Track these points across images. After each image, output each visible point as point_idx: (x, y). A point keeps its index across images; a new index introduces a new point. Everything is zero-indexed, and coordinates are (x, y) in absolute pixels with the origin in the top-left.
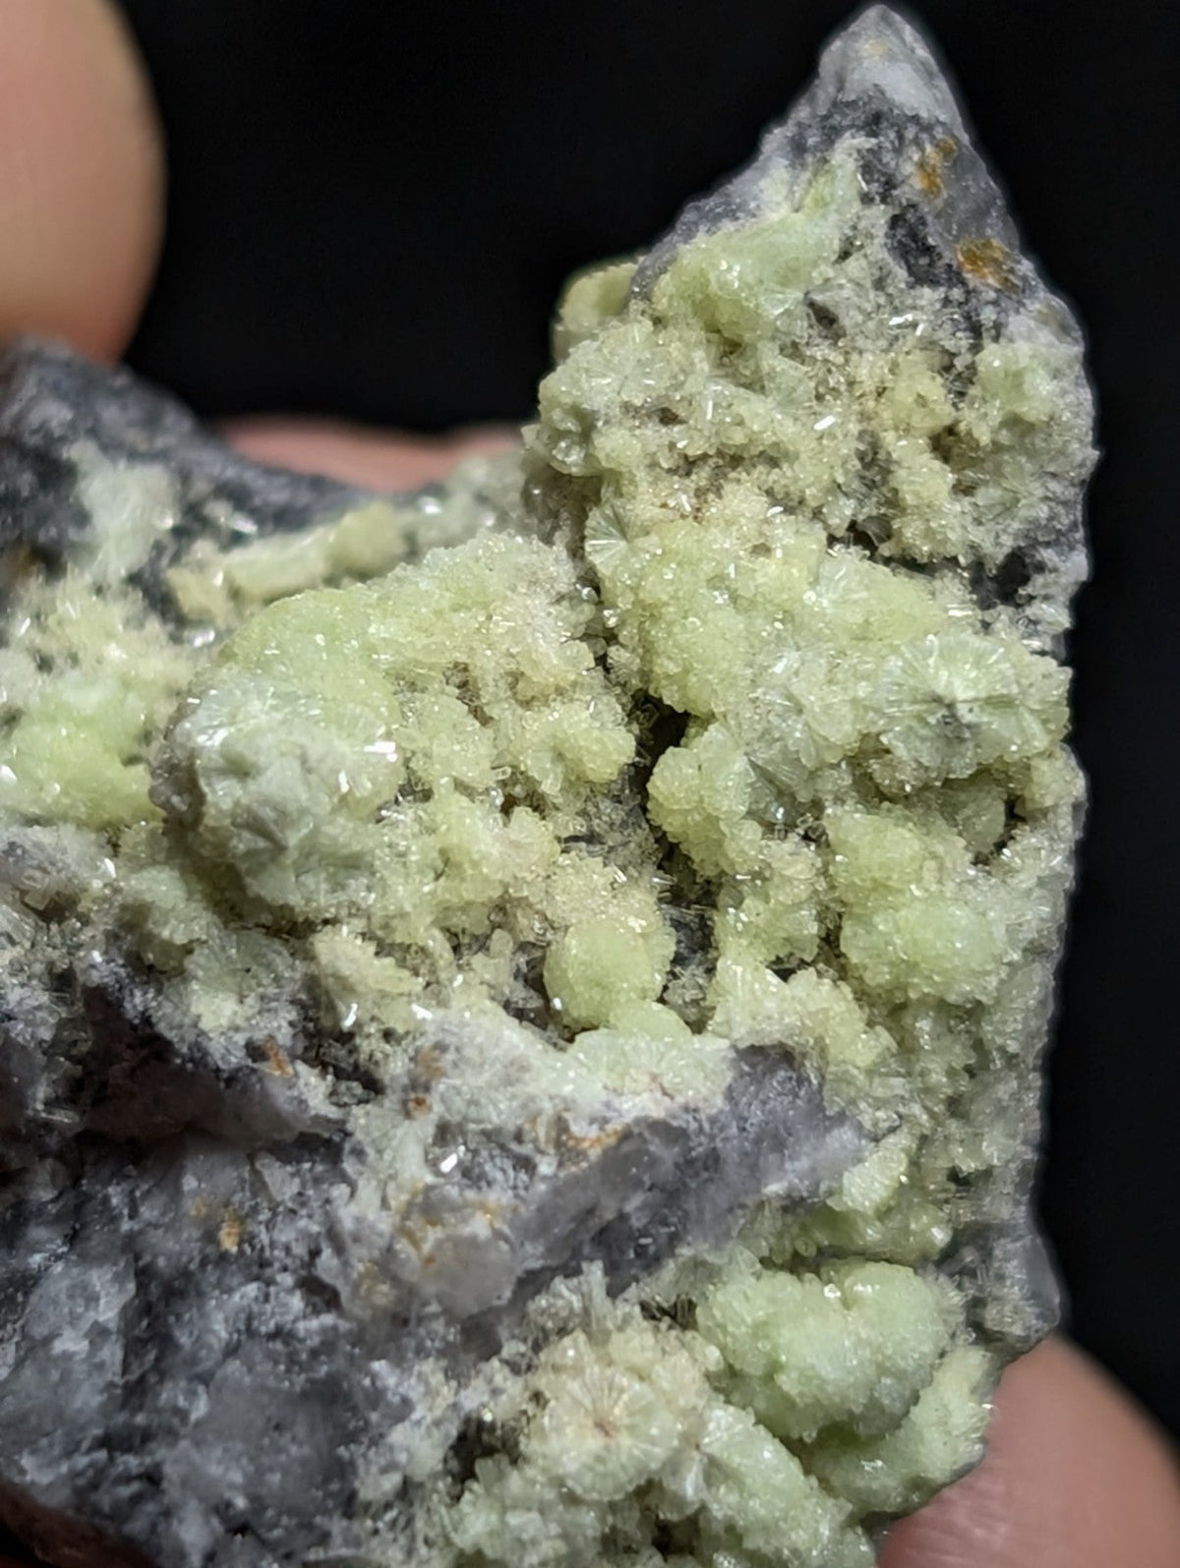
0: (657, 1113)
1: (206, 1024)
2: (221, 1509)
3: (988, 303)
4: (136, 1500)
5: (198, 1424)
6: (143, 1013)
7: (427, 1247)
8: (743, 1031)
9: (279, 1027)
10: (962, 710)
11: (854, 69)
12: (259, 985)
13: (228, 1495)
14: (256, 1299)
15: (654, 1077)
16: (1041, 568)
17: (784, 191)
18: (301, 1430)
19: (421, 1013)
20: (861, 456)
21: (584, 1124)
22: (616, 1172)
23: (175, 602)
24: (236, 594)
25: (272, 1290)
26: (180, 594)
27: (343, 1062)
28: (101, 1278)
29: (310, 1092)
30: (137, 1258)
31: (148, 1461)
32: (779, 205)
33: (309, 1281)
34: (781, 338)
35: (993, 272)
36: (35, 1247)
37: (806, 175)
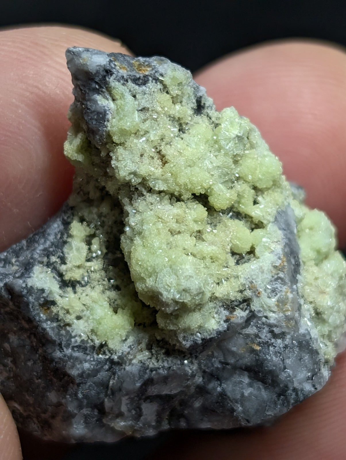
0: (282, 246)
1: (215, 327)
2: (308, 379)
3: (155, 73)
4: (297, 395)
5: (293, 374)
6: (201, 339)
7: (290, 309)
9: (225, 313)
10: (239, 134)
12: (213, 312)
13: (307, 376)
14: (274, 349)
15: (273, 242)
16: (201, 97)
18: (303, 354)
19: (239, 282)
20: (170, 120)
21: (277, 262)
22: (289, 261)
23: (73, 281)
24: (79, 267)
25: (274, 344)
26: (72, 279)
27: (237, 304)
28: (236, 378)
29: (240, 314)
30: (241, 368)
31: (291, 388)
32: (109, 103)
33: (275, 336)
34: (142, 121)
35: (144, 66)
36: (215, 389)
37: (107, 93)
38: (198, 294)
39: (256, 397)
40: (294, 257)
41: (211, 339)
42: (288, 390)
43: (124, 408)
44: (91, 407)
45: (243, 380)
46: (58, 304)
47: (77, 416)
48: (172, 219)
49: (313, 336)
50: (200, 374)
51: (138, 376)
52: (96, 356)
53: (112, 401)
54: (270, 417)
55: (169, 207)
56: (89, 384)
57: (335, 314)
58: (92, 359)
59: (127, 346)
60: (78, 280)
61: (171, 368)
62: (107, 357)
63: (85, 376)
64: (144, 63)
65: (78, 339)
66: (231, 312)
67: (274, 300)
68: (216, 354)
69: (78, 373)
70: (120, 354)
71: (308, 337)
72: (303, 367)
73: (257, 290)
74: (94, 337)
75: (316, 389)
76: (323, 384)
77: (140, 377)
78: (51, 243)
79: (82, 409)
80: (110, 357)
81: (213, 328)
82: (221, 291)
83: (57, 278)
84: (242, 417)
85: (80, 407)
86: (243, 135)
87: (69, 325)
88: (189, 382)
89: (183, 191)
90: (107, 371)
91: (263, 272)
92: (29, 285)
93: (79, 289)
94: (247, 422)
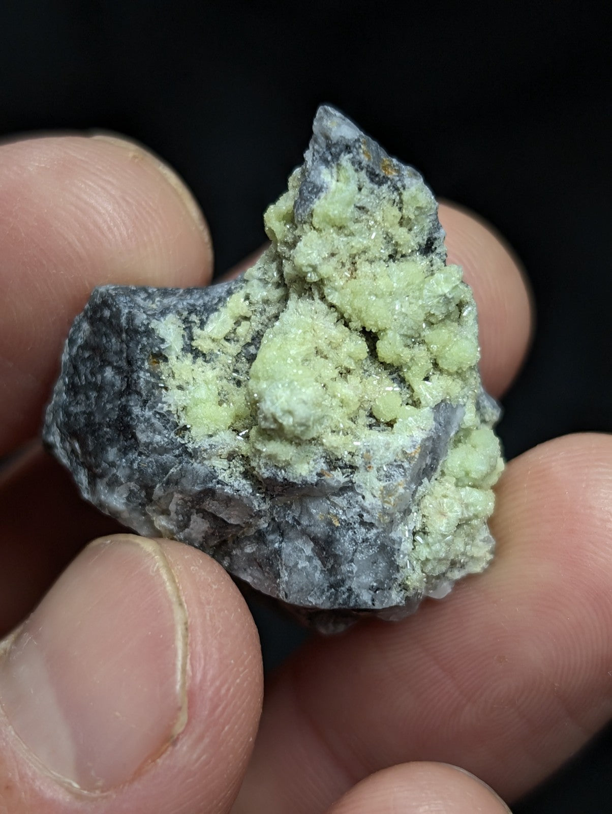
0: (424, 436)
1: (304, 474)
2: (371, 588)
3: (397, 181)
4: (349, 597)
5: (356, 573)
6: (283, 478)
7: (392, 503)
8: (432, 403)
9: (323, 466)
10: (448, 295)
11: (331, 133)
12: (311, 457)
13: (371, 584)
14: (353, 535)
15: (418, 427)
16: (435, 239)
17: (330, 176)
18: (380, 560)
19: (356, 443)
20: (385, 238)
21: (409, 449)
22: (422, 456)
23: (199, 351)
24: (213, 340)
25: (355, 530)
26: (199, 348)
27: (342, 465)
28: (299, 543)
29: (338, 477)
30: (309, 536)
31: (347, 587)
32: (331, 182)
33: (363, 523)
34: (353, 219)
35: (392, 170)
36: (273, 542)
37: (335, 170)
38: (302, 425)
39: (307, 575)
40: (433, 459)
41: (293, 485)
42: (343, 587)
43: (172, 507)
44: (140, 486)
45: (305, 550)
46: (169, 363)
47: (122, 486)
48: (326, 338)
49: (402, 548)
50: (268, 520)
51: (202, 479)
52: (172, 435)
53: (163, 490)
54: (310, 605)
55: (332, 325)
56: (151, 459)
57: (443, 544)
58: (167, 435)
59: (209, 443)
60: (205, 352)
61: (240, 492)
62: (183, 442)
63: (150, 448)
64: (394, 166)
65: (166, 408)
66: (331, 470)
67: (382, 484)
68: (294, 507)
69: (145, 441)
70: (197, 447)
71: (396, 546)
72: (373, 573)
73: (370, 463)
74: (182, 414)
75: (373, 604)
76: (385, 606)
77: (204, 482)
78: (204, 303)
79: (130, 481)
80: (186, 444)
81: (300, 473)
82: (330, 440)
83: (186, 339)
84: (283, 588)
85: (130, 478)
86: (453, 298)
87: (166, 388)
88: (251, 520)
89: (354, 318)
90: (175, 456)
91: (387, 449)
92: (152, 326)
93: (200, 361)
94: (285, 597)
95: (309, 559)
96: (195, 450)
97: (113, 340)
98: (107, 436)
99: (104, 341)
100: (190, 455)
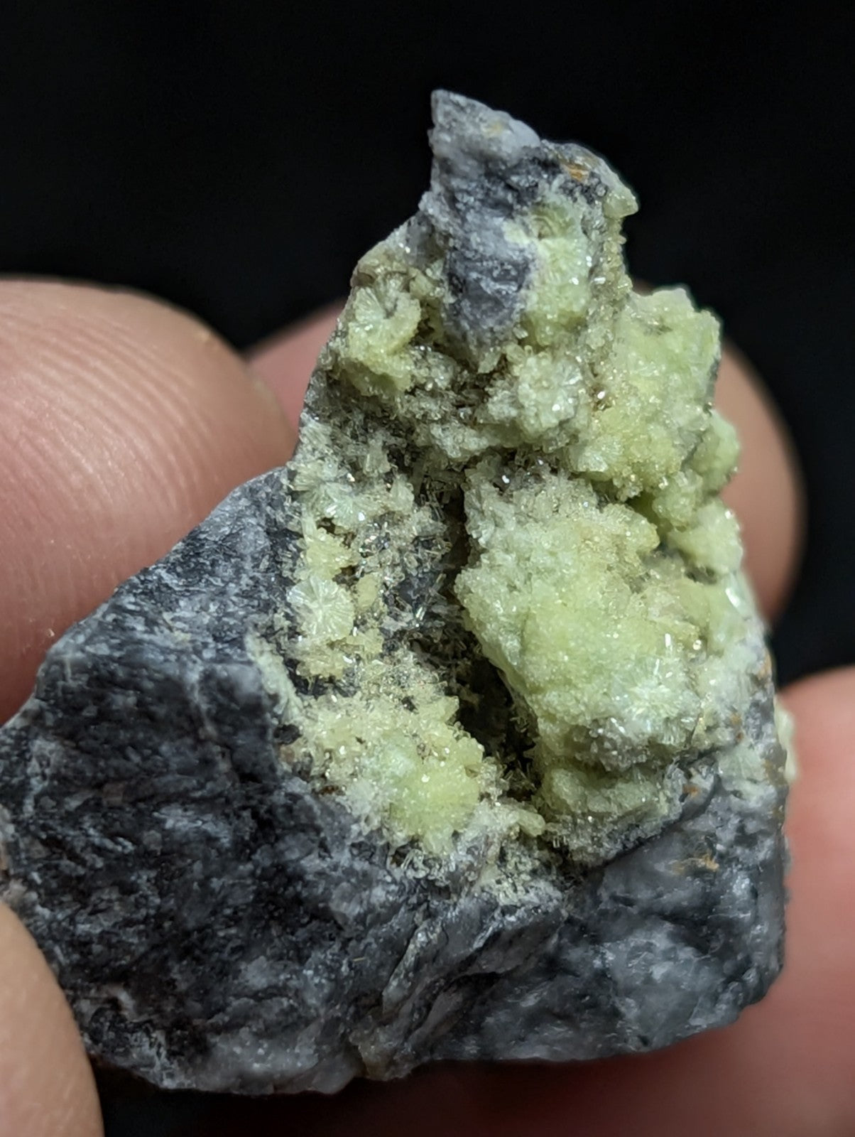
1: (666, 811)
9: (681, 779)
17: (522, 232)
30: (660, 915)
33: (745, 840)
36: (586, 962)
37: (530, 219)
39: (677, 984)
42: (749, 968)
43: (407, 1007)
45: (654, 942)
47: (311, 1026)
48: (609, 544)
56: (368, 941)
58: (389, 879)
59: (465, 849)
62: (420, 875)
63: (368, 921)
65: (365, 828)
66: (688, 778)
69: (358, 913)
70: (452, 869)
73: (739, 729)
74: (391, 822)
77: (483, 926)
78: (252, 578)
79: (335, 1005)
80: (426, 876)
81: (661, 815)
84: (633, 1031)
87: (335, 789)
89: (633, 481)
90: (413, 909)
91: (741, 686)
93: (336, 699)
94: (641, 1045)
95: (668, 956)
96: (450, 876)
97: (164, 748)
98: (231, 945)
99: (136, 758)
100: (444, 892)
